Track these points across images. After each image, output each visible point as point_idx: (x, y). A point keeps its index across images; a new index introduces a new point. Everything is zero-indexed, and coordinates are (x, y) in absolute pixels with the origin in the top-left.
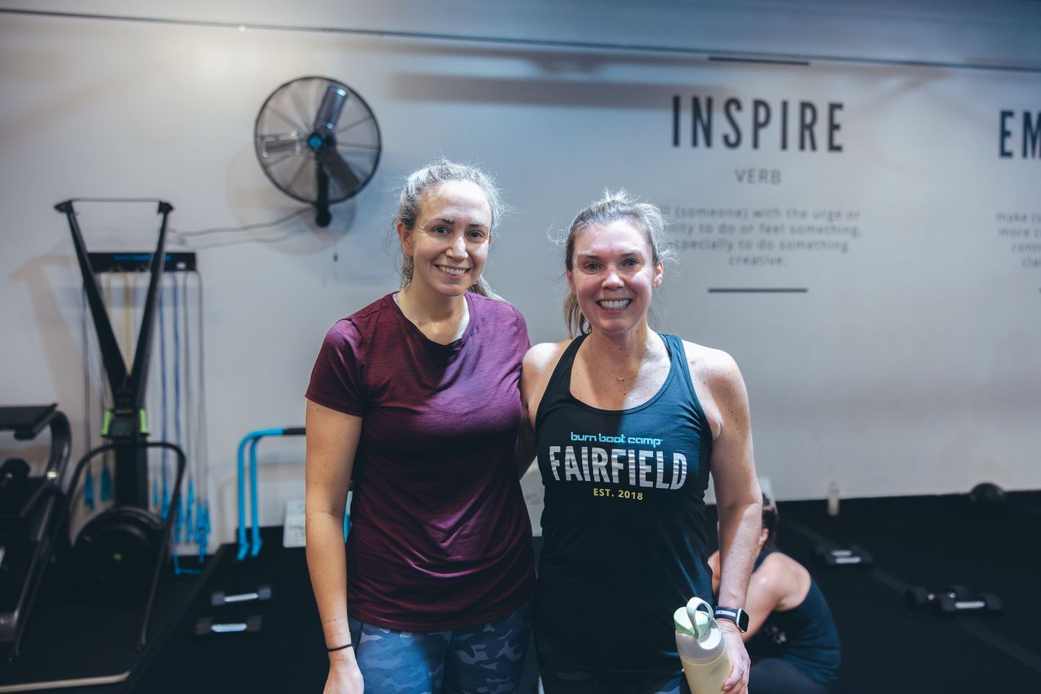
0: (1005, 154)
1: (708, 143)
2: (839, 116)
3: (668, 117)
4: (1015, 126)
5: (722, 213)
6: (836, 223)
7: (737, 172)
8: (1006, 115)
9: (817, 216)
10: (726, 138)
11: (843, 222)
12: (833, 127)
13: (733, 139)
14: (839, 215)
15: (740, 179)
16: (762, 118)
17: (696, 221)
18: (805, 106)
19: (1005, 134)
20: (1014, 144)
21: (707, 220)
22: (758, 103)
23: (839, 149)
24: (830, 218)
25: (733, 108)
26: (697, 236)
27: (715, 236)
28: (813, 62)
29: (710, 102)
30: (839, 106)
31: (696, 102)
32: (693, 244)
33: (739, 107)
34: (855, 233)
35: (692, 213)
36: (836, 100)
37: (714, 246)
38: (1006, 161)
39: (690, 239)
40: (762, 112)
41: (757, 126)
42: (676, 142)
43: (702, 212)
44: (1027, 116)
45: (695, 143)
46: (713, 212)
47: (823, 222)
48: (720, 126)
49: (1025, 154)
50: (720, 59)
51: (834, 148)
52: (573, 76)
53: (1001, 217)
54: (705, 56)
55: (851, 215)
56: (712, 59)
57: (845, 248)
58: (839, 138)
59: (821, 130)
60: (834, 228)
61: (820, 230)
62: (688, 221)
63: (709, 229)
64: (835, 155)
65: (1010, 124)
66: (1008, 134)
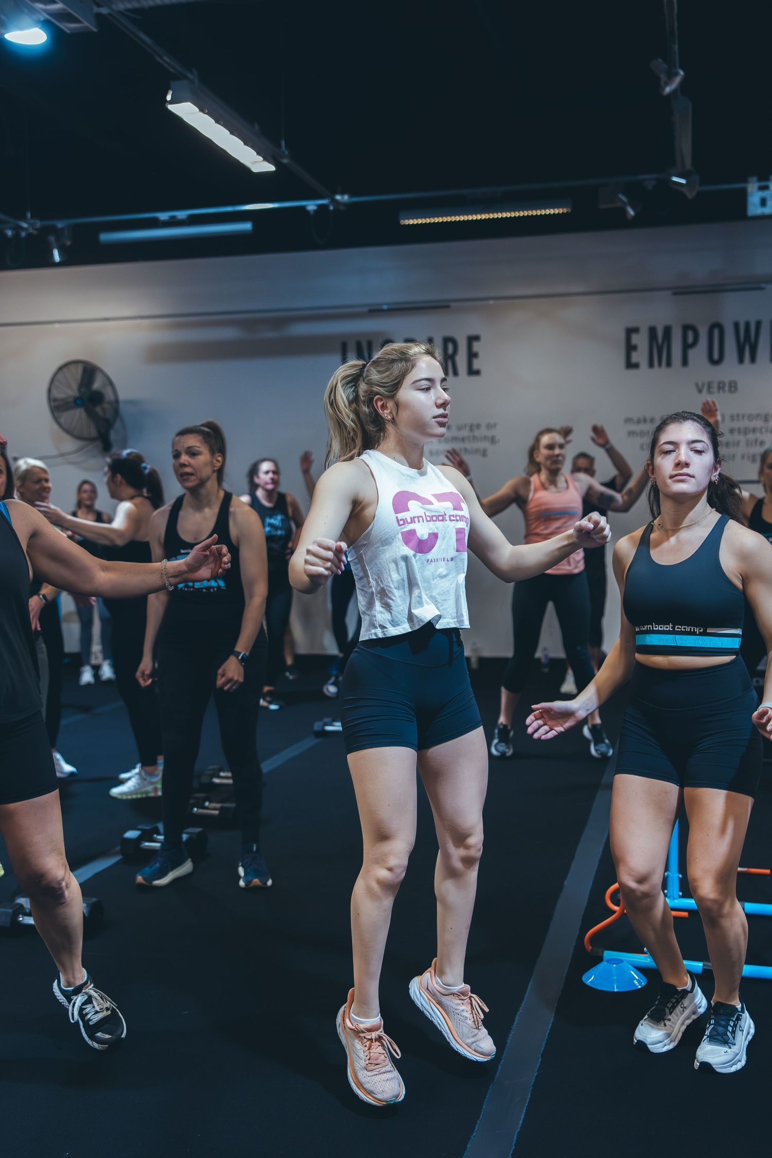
0: (631, 365)
2: (476, 346)
3: (337, 359)
4: (641, 340)
6: (477, 433)
8: (631, 331)
9: (459, 428)
11: (483, 432)
12: (472, 355)
14: (478, 426)
18: (447, 340)
19: (630, 348)
20: (640, 356)
23: (478, 373)
24: (471, 429)
28: (452, 304)
29: (370, 344)
30: (477, 338)
31: (359, 346)
34: (493, 440)
36: (473, 332)
38: (632, 372)
44: (652, 331)
47: (465, 433)
49: (651, 365)
50: (375, 311)
51: (472, 372)
52: (271, 334)
53: (628, 420)
54: (365, 309)
55: (489, 426)
56: (371, 312)
57: (484, 453)
58: (476, 364)
59: (461, 360)
60: (474, 438)
61: (463, 439)
64: (474, 378)
65: (636, 339)
66: (634, 348)
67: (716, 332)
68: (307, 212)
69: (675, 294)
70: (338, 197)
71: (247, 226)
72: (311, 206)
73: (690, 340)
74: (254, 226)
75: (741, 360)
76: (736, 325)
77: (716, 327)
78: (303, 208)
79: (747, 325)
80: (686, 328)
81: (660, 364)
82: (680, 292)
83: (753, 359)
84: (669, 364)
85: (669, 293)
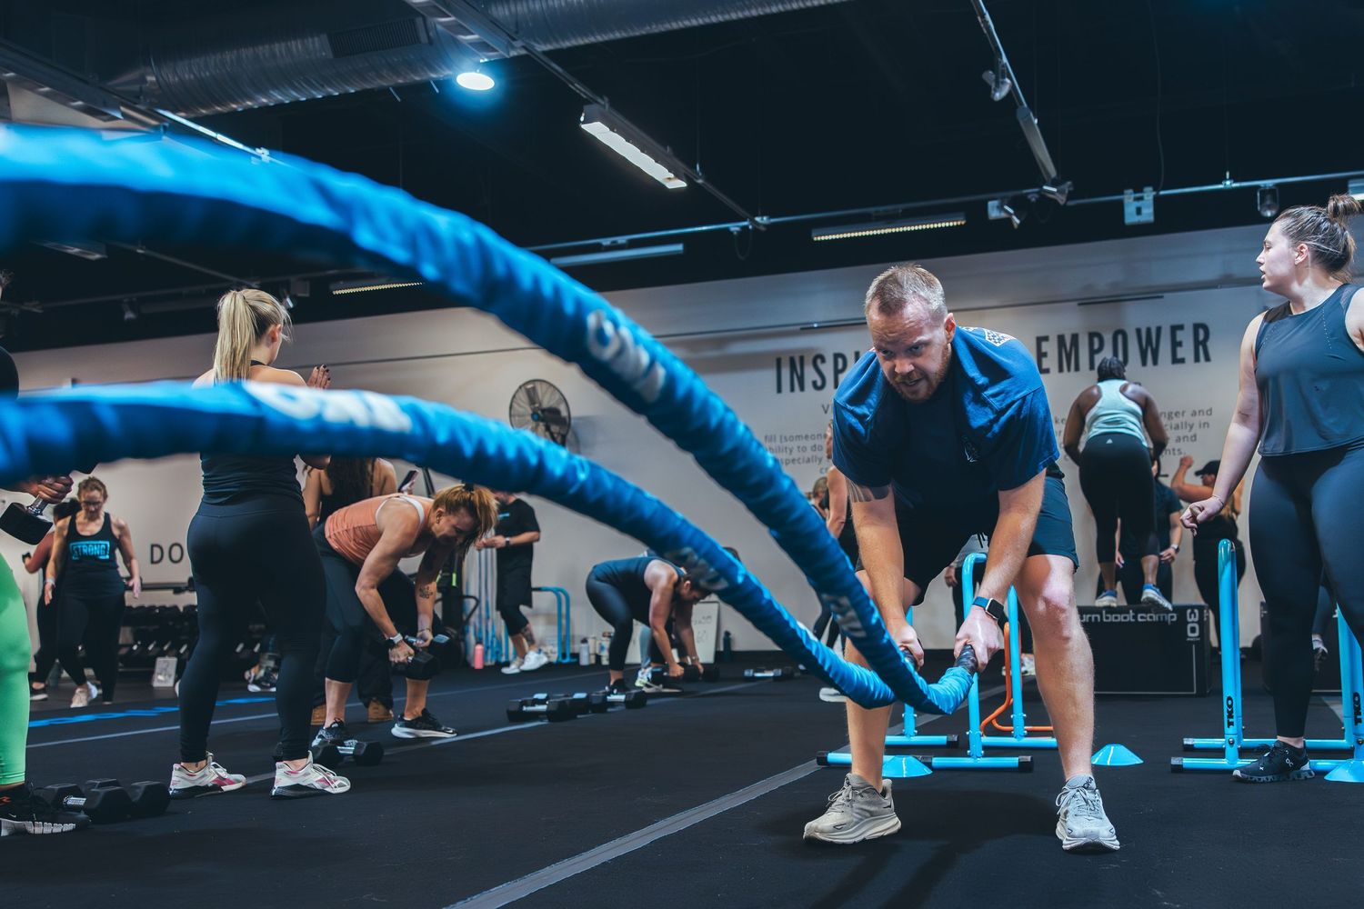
1: (802, 388)
3: (772, 374)
4: (1051, 348)
5: (813, 437)
7: (823, 406)
8: (1040, 340)
10: (814, 383)
13: (819, 383)
15: (826, 412)
16: (840, 366)
17: (794, 444)
19: (1041, 355)
20: (1050, 362)
21: (802, 443)
22: (837, 356)
25: (819, 361)
26: (796, 455)
27: (809, 454)
29: (802, 359)
31: (792, 361)
32: (793, 460)
33: (823, 360)
35: (792, 438)
37: (808, 461)
39: (791, 457)
40: (840, 361)
41: (837, 372)
42: (779, 390)
43: (799, 437)
44: (1061, 339)
45: (792, 389)
46: (806, 437)
48: (810, 375)
49: (1061, 370)
50: (807, 329)
52: (713, 353)
54: (798, 327)
56: (802, 329)
62: (789, 444)
63: (804, 449)
65: (1045, 347)
66: (1045, 355)
67: (1120, 338)
68: (732, 233)
69: (1079, 304)
70: (758, 219)
71: (679, 247)
72: (734, 227)
73: (1096, 346)
74: (684, 247)
75: (1144, 363)
76: (1139, 331)
77: (1120, 333)
78: (727, 230)
79: (1149, 330)
80: (1092, 335)
81: (1069, 370)
82: (1087, 302)
83: (1155, 362)
84: (1077, 369)
85: (1075, 304)
